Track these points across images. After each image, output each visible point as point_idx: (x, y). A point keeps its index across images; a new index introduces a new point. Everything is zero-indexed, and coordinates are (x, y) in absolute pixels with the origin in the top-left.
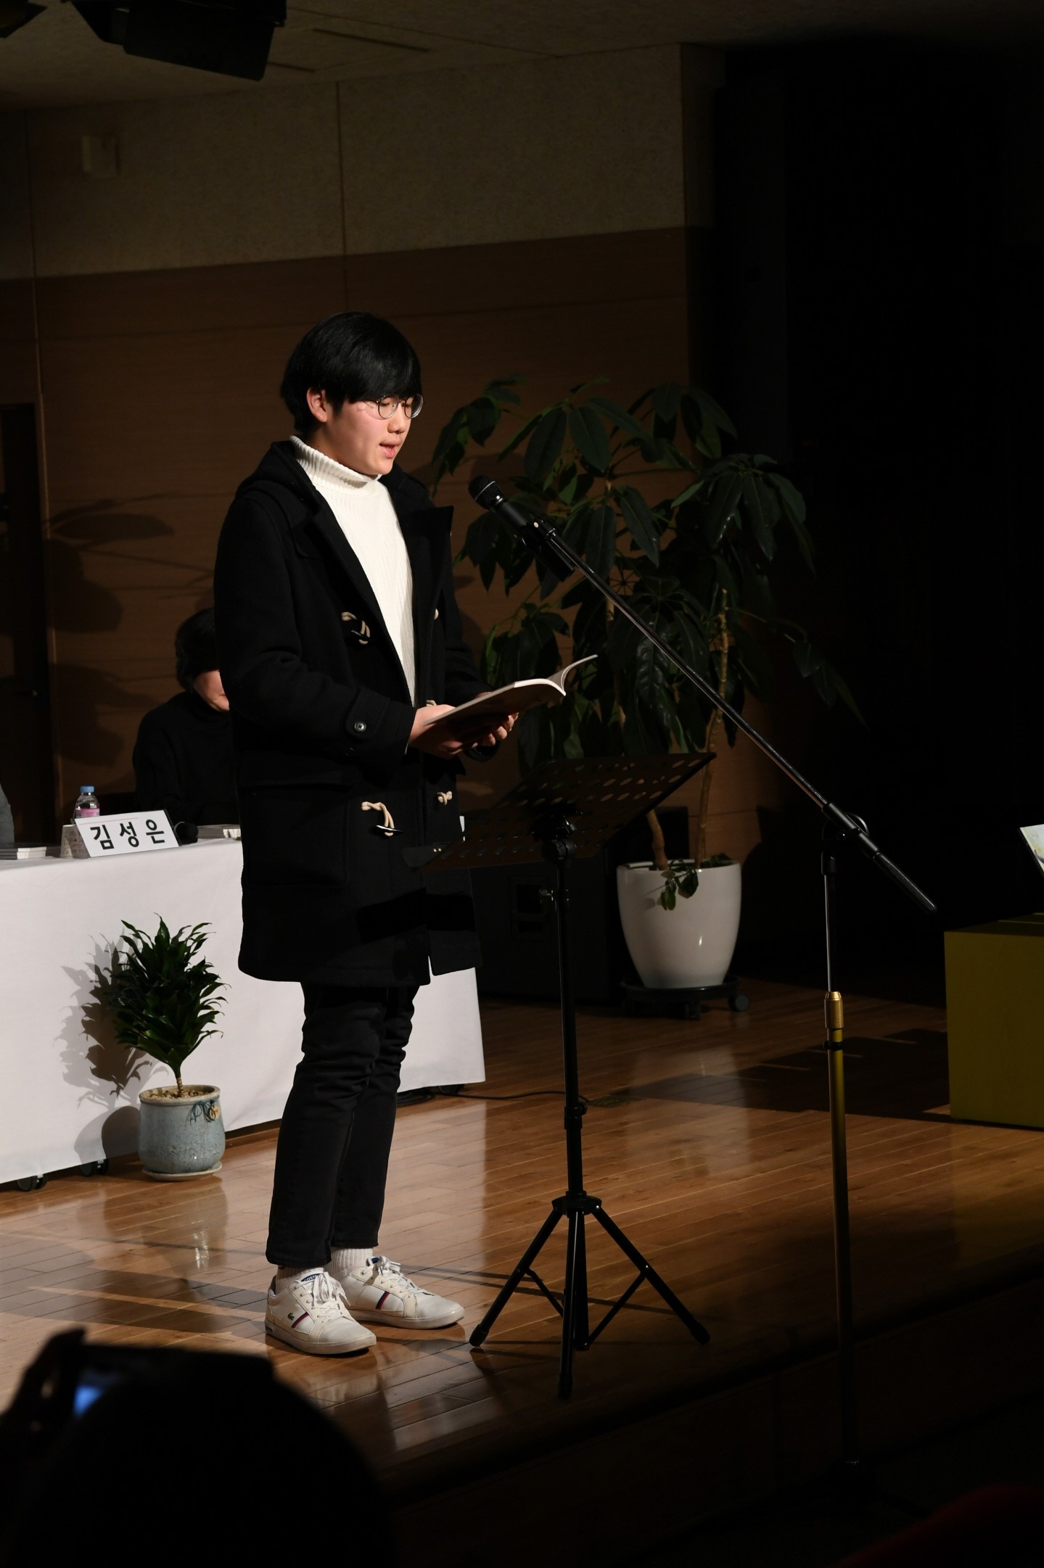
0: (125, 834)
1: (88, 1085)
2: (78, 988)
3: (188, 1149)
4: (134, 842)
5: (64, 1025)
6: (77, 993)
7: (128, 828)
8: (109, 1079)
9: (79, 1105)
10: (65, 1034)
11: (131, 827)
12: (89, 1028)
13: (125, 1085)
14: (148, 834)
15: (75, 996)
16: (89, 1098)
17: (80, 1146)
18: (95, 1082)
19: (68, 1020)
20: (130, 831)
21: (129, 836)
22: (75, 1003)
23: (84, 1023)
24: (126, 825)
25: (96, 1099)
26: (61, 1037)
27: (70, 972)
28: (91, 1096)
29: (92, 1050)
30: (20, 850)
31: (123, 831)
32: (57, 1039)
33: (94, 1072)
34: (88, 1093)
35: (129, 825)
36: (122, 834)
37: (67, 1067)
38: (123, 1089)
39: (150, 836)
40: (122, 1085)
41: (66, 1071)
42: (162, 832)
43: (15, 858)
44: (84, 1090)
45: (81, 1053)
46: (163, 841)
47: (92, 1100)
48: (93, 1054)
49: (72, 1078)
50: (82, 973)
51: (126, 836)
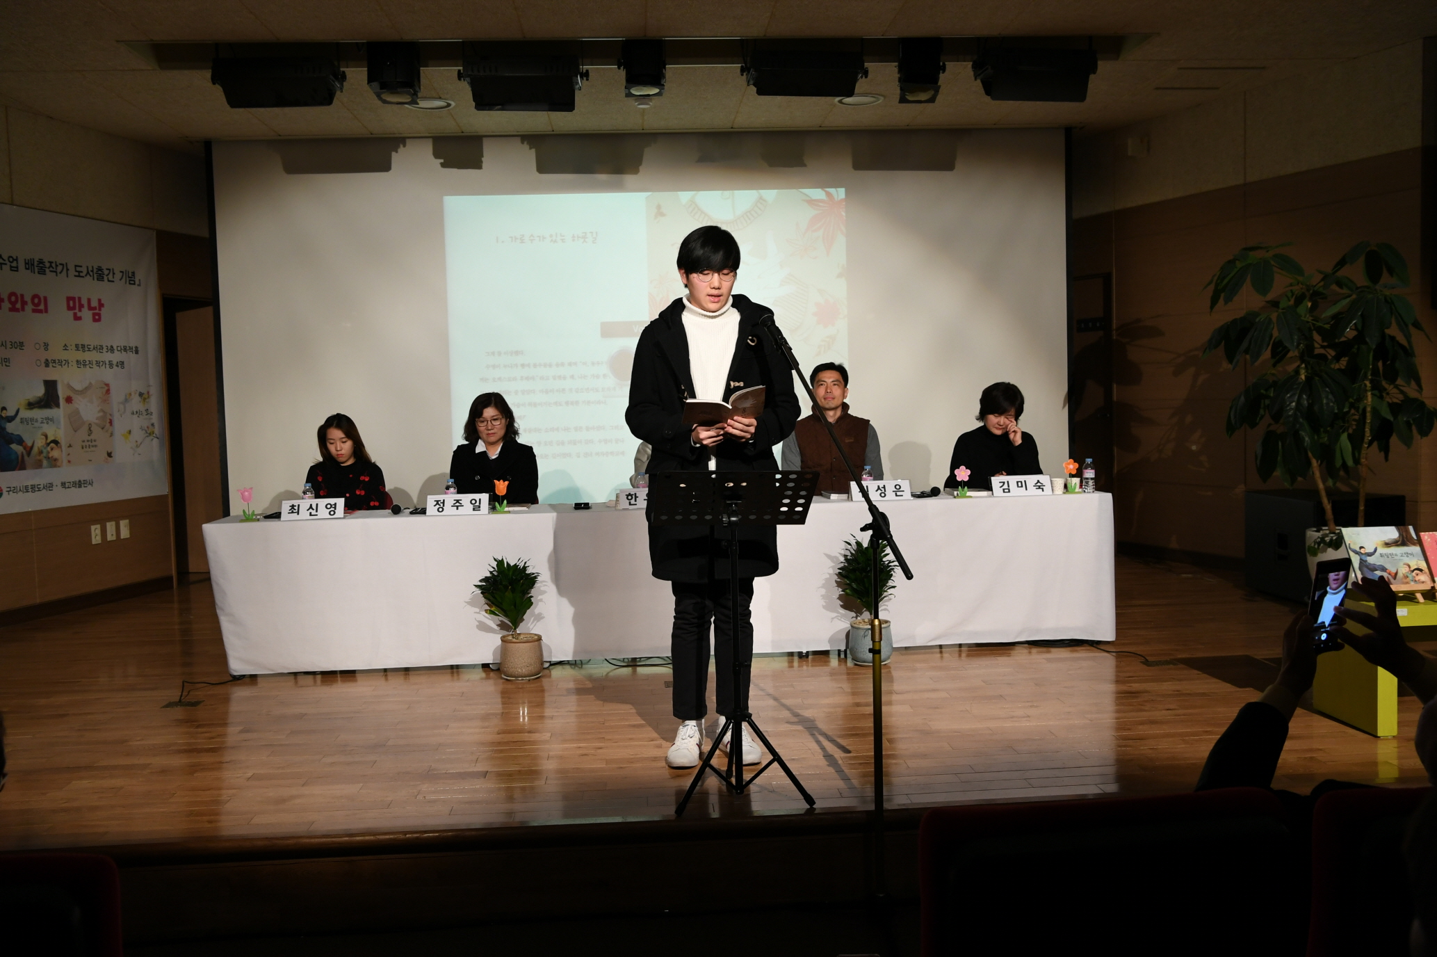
0: (879, 490)
1: (838, 612)
3: (864, 647)
4: (883, 495)
5: (824, 582)
6: (832, 567)
8: (851, 611)
9: (831, 622)
10: (823, 586)
11: (884, 487)
12: (839, 584)
13: (861, 614)
15: (831, 569)
16: (838, 619)
17: (831, 641)
18: (843, 611)
19: (827, 580)
20: (883, 489)
21: (881, 491)
22: (831, 571)
23: (836, 581)
25: (842, 619)
26: (822, 587)
27: (828, 556)
29: (840, 596)
31: (879, 488)
32: (819, 588)
33: (841, 606)
34: (837, 616)
36: (877, 491)
37: (825, 602)
38: (860, 616)
39: (894, 492)
41: (824, 604)
42: (903, 491)
44: (835, 615)
45: (834, 597)
46: (903, 495)
47: (840, 620)
48: (840, 598)
49: (828, 607)
50: (836, 557)
51: (879, 492)
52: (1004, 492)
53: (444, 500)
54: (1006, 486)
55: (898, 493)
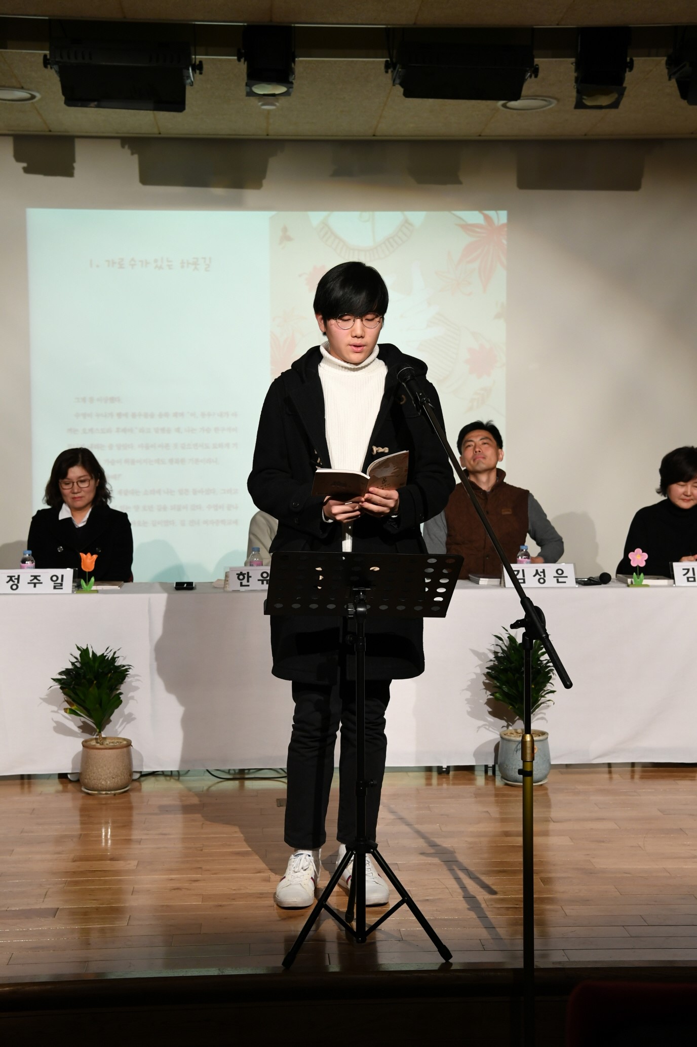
0: (537, 575)
1: (485, 720)
2: (480, 662)
3: (514, 768)
4: (542, 581)
5: (469, 683)
6: (480, 666)
7: (541, 572)
8: (501, 718)
9: (478, 731)
10: (469, 688)
11: (544, 572)
12: (487, 686)
14: (554, 577)
15: (478, 667)
16: (486, 728)
17: (477, 754)
18: (491, 719)
19: (472, 681)
20: (542, 574)
21: (540, 577)
22: (478, 671)
23: (484, 683)
24: (540, 570)
25: (490, 729)
26: (467, 689)
27: (475, 652)
28: (487, 727)
29: (489, 700)
30: (481, 579)
31: (537, 573)
32: (463, 690)
33: (490, 713)
34: (484, 725)
35: (542, 571)
36: (534, 576)
37: (470, 707)
38: (511, 726)
39: (556, 579)
40: (511, 724)
41: (469, 710)
42: (567, 577)
43: (478, 583)
44: (482, 723)
45: (481, 701)
46: (565, 582)
47: (488, 729)
48: (489, 703)
49: (473, 714)
50: (484, 654)
51: (538, 577)
52: (688, 581)
53: (19, 576)
54: (690, 574)
55: (560, 580)
